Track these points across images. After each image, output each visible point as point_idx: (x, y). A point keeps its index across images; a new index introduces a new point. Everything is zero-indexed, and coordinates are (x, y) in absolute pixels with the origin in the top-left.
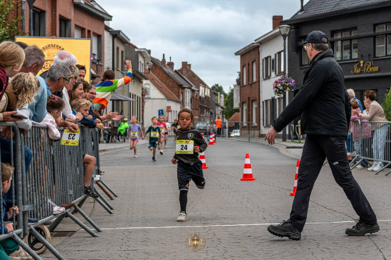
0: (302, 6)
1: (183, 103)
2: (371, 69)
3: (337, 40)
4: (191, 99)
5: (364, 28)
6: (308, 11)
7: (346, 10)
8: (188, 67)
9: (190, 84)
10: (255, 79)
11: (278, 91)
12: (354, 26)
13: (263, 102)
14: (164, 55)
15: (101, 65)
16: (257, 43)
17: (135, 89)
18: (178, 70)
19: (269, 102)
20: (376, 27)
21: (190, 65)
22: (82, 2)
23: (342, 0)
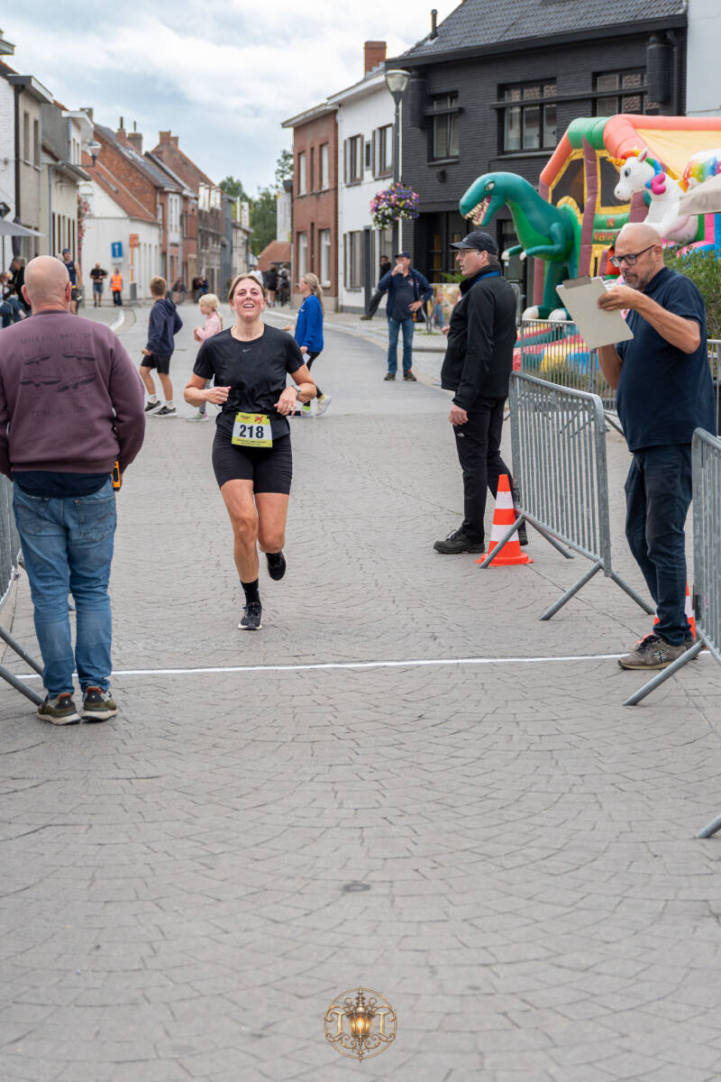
0: (434, 26)
1: (163, 227)
3: (512, 106)
4: (181, 217)
5: (571, 80)
6: (448, 38)
8: (172, 143)
9: (180, 185)
10: (326, 185)
11: (383, 220)
12: (549, 75)
13: (345, 235)
14: (122, 119)
16: (332, 104)
18: (152, 151)
19: (358, 236)
20: (599, 79)
21: (176, 139)
23: (523, 16)
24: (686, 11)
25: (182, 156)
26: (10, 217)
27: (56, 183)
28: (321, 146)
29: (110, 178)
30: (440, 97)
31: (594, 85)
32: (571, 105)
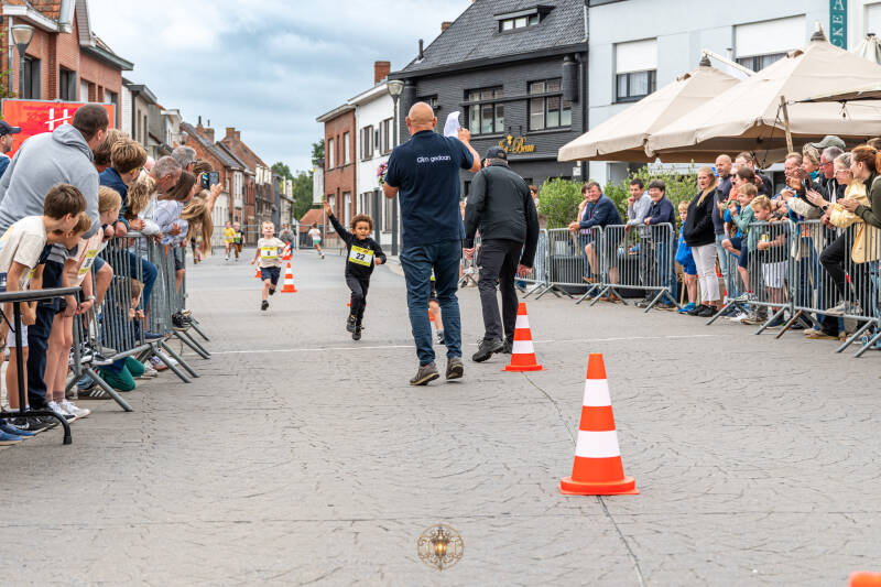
0: (421, 52)
1: (230, 195)
2: (523, 149)
3: (474, 104)
4: (243, 189)
5: (513, 84)
6: (430, 59)
7: (487, 59)
8: (236, 136)
9: (242, 165)
10: (348, 160)
12: (498, 83)
13: (361, 195)
14: (200, 118)
16: (351, 105)
18: (221, 141)
19: (370, 195)
20: (531, 86)
21: (238, 133)
22: (93, 44)
23: (481, 44)
24: (588, 40)
25: (243, 145)
31: (529, 89)
32: (514, 104)
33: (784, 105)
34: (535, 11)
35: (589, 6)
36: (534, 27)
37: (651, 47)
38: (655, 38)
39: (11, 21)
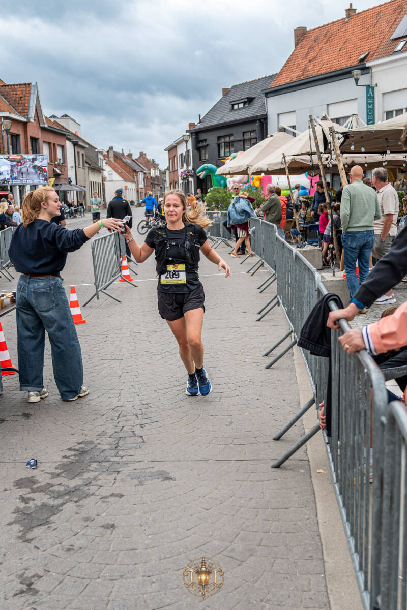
0: (200, 120)
1: (137, 183)
3: (222, 143)
5: (237, 135)
6: (203, 123)
7: (226, 123)
9: (143, 169)
10: (176, 169)
11: (183, 179)
12: (231, 133)
15: (65, 166)
16: (175, 144)
17: (95, 178)
18: (136, 159)
20: (245, 134)
21: (145, 154)
22: (46, 126)
23: (225, 115)
24: (267, 113)
25: (147, 159)
26: (74, 182)
27: (91, 172)
28: (174, 156)
29: (118, 168)
30: (202, 141)
31: (243, 136)
32: (238, 142)
33: (284, 157)
34: (246, 100)
35: (267, 97)
36: (247, 107)
37: (293, 116)
38: (295, 111)
39: (2, 118)
